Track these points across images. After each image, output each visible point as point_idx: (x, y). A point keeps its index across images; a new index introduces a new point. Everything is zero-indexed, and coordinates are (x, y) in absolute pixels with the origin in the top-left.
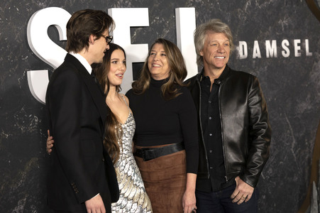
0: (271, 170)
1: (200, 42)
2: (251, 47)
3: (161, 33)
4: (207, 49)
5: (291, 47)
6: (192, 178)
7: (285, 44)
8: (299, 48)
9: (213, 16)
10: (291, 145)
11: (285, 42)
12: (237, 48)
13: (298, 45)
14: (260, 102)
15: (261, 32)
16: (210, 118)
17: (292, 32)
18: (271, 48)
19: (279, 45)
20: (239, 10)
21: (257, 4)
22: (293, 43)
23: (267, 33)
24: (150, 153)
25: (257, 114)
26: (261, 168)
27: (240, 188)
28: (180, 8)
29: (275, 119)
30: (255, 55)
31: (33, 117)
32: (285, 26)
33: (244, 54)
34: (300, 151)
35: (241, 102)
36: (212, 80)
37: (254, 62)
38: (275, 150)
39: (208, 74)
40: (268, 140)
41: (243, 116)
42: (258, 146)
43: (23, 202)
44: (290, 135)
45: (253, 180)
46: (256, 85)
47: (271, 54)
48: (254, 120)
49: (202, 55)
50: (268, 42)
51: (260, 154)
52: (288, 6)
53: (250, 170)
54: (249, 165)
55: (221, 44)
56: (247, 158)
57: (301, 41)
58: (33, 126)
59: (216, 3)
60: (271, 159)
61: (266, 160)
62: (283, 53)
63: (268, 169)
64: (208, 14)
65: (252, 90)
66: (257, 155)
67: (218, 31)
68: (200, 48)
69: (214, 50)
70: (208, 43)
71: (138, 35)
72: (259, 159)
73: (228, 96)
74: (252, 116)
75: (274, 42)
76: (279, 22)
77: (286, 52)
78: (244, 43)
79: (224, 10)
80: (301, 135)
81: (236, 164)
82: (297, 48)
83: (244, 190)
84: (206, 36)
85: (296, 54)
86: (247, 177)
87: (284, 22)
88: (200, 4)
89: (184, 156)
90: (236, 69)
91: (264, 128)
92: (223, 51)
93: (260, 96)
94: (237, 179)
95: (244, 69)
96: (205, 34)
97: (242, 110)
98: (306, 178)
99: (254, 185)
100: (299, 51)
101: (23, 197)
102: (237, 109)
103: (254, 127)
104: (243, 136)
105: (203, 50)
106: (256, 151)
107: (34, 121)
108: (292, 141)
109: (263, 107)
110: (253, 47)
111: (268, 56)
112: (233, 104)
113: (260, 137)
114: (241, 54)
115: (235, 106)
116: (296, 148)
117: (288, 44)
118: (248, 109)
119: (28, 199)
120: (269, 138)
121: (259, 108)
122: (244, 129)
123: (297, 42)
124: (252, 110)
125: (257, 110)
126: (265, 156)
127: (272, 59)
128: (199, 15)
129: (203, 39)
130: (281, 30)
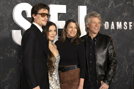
0: (116, 78)
1: (88, 21)
2: (110, 24)
3: (71, 16)
4: (91, 25)
5: (128, 25)
6: (82, 80)
7: (125, 24)
8: (131, 26)
9: (94, 10)
10: (126, 68)
11: (125, 23)
12: (104, 25)
13: (131, 24)
14: (113, 48)
15: (115, 18)
16: (91, 55)
17: (128, 19)
18: (119, 25)
19: (123, 24)
20: (106, 8)
21: (114, 6)
22: (129, 23)
23: (117, 19)
24: (65, 69)
25: (111, 54)
26: (112, 77)
27: (103, 86)
28: (80, 6)
29: (119, 57)
30: (112, 28)
31: (13, 50)
32: (126, 16)
33: (107, 27)
34: (130, 71)
35: (105, 48)
36: (92, 38)
37: (111, 31)
38: (119, 70)
39: (90, 35)
40: (116, 65)
41: (105, 54)
42: (112, 67)
43: (7, 87)
44: (126, 64)
45: (109, 82)
46: (112, 41)
47: (119, 28)
48: (110, 56)
49: (88, 27)
50: (118, 23)
51: (112, 71)
52: (127, 7)
53: (108, 78)
54: (107, 76)
55: (97, 22)
56: (107, 73)
57: (132, 23)
58: (13, 54)
59: (96, 5)
60: (117, 74)
61: (114, 74)
62: (124, 27)
63: (115, 78)
64: (92, 9)
65: (109, 43)
66: (111, 72)
67: (96, 17)
68: (87, 24)
69: (94, 25)
70: (91, 22)
71: (61, 17)
72: (112, 74)
73: (99, 45)
74: (109, 55)
75: (121, 23)
76: (123, 14)
77: (125, 27)
78: (108, 23)
79: (99, 8)
80: (131, 64)
81: (102, 75)
82: (130, 26)
83: (105, 87)
84: (91, 18)
85: (130, 28)
86: (106, 81)
87: (125, 14)
88: (89, 4)
89: (79, 70)
90: (103, 34)
91: (114, 60)
92: (98, 26)
93: (113, 46)
94: (102, 82)
95: (107, 34)
96: (90, 17)
97: (105, 52)
98: (132, 83)
99: (109, 85)
100: (131, 27)
101: (7, 85)
102: (103, 51)
103: (110, 59)
104: (105, 63)
105: (89, 25)
106: (111, 70)
107: (14, 52)
108: (127, 67)
109: (114, 51)
110: (111, 25)
111: (117, 28)
112: (101, 49)
113: (112, 64)
114: (106, 27)
115: (102, 50)
116: (128, 70)
117: (127, 24)
118: (108, 51)
119: (9, 86)
120: (116, 64)
121: (113, 51)
122: (106, 60)
123: (130, 23)
124: (109, 52)
125: (111, 52)
126: (114, 72)
127: (119, 30)
128: (88, 9)
129: (89, 20)
130: (124, 18)
